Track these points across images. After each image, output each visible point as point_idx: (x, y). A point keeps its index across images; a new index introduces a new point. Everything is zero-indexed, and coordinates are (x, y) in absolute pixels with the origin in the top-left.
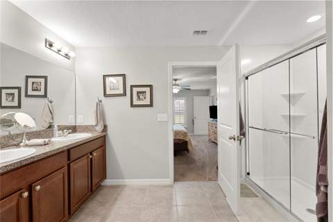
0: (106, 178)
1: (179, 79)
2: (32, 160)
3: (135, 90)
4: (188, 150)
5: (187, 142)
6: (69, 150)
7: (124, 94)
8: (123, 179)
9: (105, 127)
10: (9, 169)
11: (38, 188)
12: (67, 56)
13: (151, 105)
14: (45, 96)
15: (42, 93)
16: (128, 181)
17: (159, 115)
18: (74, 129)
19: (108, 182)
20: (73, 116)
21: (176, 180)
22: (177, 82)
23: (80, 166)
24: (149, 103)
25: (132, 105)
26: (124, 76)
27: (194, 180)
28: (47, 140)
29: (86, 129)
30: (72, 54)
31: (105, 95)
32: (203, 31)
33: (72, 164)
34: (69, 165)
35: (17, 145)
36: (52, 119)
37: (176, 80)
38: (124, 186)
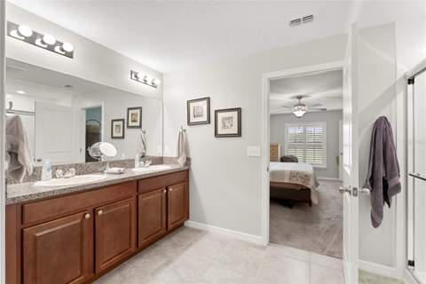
0: (188, 218)
1: (306, 96)
2: (95, 186)
3: (220, 115)
4: (310, 203)
5: (309, 190)
6: (138, 181)
7: (209, 122)
8: (206, 223)
9: (188, 159)
10: (73, 190)
11: (100, 212)
12: (154, 85)
13: (239, 134)
14: (140, 127)
15: (138, 124)
16: (211, 228)
17: (249, 148)
18: (160, 161)
19: (190, 223)
20: (160, 147)
21: (272, 241)
22: (303, 100)
23: (151, 199)
24: (236, 132)
25: (216, 134)
26: (208, 99)
27: (303, 248)
28: (122, 169)
29: (171, 160)
30: (157, 82)
31: (189, 123)
32: (305, 19)
33: (140, 196)
34: (137, 197)
35: (102, 172)
36: (145, 149)
37: (300, 97)
38: (207, 232)
